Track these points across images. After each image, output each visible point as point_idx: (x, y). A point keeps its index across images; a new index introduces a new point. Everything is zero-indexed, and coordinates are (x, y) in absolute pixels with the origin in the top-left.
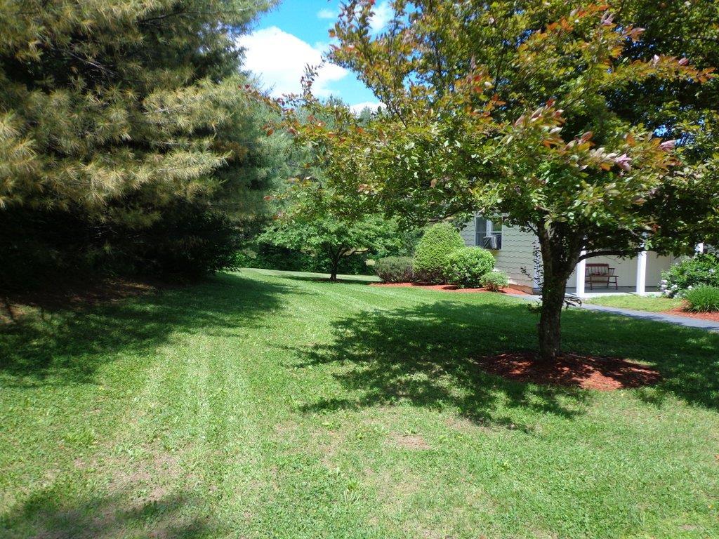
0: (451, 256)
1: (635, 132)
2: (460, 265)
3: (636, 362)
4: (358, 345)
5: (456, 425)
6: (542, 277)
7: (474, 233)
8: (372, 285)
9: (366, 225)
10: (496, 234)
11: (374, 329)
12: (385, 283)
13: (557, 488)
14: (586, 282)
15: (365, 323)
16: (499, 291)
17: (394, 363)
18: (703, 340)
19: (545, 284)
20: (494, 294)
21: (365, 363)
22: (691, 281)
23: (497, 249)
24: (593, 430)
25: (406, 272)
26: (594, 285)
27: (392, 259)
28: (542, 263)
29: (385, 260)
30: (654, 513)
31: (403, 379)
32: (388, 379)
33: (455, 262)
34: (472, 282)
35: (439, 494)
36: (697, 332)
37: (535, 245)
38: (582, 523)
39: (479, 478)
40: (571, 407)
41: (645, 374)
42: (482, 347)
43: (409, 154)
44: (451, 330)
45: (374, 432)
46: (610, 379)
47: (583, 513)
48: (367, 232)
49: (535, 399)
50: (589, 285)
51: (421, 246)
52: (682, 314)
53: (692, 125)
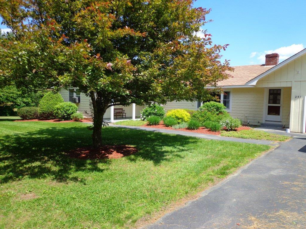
0: (57, 106)
1: (125, 57)
2: (62, 110)
3: (130, 146)
4: (3, 152)
5: (53, 184)
6: (93, 115)
7: (68, 96)
8: (16, 121)
9: (11, 91)
10: (78, 96)
11: (13, 143)
12: (23, 120)
13: (95, 202)
14: (114, 116)
15: (8, 141)
16: (79, 121)
17: (23, 159)
18: (152, 135)
19: (94, 117)
20: (77, 122)
21: (6, 161)
22: (150, 114)
23: (79, 103)
24: (111, 175)
25: (35, 114)
26: (118, 117)
27: (27, 108)
28: (93, 109)
29: (23, 108)
30: (129, 203)
31: (27, 166)
32: (19, 167)
33: (59, 109)
34: (67, 117)
35: (40, 218)
36: (150, 133)
37: (90, 101)
38: (103, 214)
39: (61, 206)
40: (104, 168)
41: (132, 150)
42: (69, 146)
43: (21, 56)
44: (55, 140)
45: (8, 195)
46: (119, 153)
47: (104, 210)
48: (11, 95)
49: (89, 167)
50: (116, 117)
51: (42, 102)
52: (147, 126)
53: (143, 57)
